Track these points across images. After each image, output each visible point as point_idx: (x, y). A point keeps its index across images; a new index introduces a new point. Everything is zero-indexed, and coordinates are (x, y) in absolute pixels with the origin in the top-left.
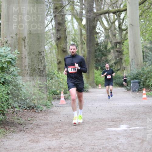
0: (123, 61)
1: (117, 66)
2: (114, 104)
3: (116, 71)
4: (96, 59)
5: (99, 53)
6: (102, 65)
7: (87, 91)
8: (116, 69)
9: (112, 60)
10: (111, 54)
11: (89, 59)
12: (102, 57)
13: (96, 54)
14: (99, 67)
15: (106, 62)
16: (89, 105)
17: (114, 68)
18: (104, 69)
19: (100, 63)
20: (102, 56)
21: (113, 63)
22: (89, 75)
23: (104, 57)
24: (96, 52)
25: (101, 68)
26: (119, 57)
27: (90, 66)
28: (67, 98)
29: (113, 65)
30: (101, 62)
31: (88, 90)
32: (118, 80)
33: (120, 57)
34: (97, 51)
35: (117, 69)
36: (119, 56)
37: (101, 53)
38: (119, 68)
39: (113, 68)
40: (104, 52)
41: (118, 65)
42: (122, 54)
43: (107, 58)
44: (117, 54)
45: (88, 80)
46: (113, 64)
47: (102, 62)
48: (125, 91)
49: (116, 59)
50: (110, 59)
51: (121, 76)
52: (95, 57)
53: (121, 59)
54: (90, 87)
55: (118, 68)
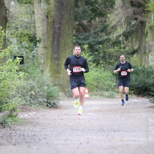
0: (147, 29)
1: (132, 43)
2: (122, 140)
3: (129, 54)
4: (77, 23)
5: (87, 7)
6: (91, 39)
7: (54, 104)
8: (127, 49)
9: (118, 28)
10: (116, 12)
11: (60, 23)
12: (92, 19)
13: (76, 9)
14: (84, 44)
15: (102, 31)
16: (59, 142)
17: (124, 48)
18: (97, 51)
19: (87, 34)
20: (93, 14)
21: (120, 34)
22: (58, 64)
23: (97, 19)
24: (77, 6)
25: (91, 47)
26: (136, 19)
27: (62, 40)
28: (1, 123)
29: (121, 39)
30: (89, 31)
31: (55, 101)
32: (133, 78)
33: (140, 18)
34: (79, 4)
35: (132, 50)
36: (137, 16)
37: (90, 8)
38: (136, 47)
39: (120, 48)
40: (97, 6)
41: (134, 39)
42: (144, 11)
43: (105, 21)
44: (131, 10)
45: (57, 77)
46: (120, 36)
47: (92, 32)
48: (150, 107)
49: (129, 24)
50: (114, 23)
51: (140, 68)
52: (76, 19)
53: (143, 23)
54: (61, 94)
55: (132, 47)
